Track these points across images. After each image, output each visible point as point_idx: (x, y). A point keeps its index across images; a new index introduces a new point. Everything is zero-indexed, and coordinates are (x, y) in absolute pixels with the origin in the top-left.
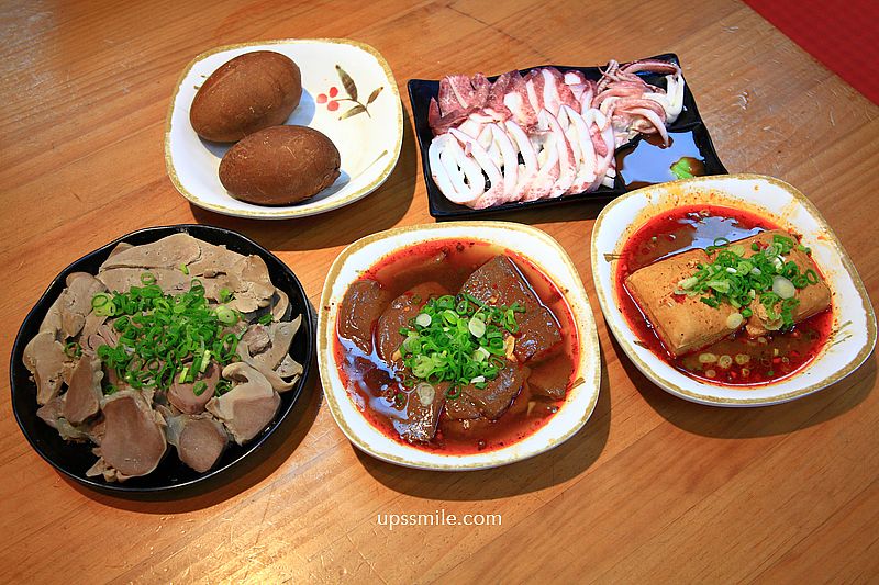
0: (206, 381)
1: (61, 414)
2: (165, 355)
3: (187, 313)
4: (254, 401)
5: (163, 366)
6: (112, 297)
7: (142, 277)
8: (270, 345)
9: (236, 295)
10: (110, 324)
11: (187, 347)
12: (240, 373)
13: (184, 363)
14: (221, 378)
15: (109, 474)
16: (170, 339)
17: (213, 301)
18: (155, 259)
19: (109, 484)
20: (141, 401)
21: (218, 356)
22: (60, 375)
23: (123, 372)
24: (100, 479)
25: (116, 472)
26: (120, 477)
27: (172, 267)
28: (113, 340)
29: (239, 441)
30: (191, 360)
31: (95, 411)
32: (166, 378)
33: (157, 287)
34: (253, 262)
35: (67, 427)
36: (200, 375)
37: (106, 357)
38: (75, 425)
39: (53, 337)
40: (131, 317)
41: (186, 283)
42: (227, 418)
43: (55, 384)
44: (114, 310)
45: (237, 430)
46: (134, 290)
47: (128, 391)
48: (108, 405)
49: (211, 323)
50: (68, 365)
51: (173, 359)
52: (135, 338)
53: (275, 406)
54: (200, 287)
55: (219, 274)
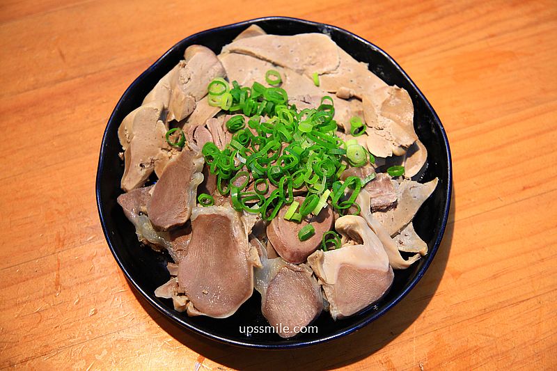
0: (314, 226)
1: (144, 209)
2: (278, 179)
3: (312, 135)
4: (365, 271)
5: (273, 192)
6: (230, 86)
7: (268, 74)
8: (394, 205)
9: (367, 130)
10: (222, 119)
11: (303, 178)
12: (357, 230)
13: (295, 195)
14: (333, 228)
15: (179, 301)
16: (288, 161)
17: (341, 129)
18: (286, 56)
19: (177, 314)
20: (238, 227)
21: (336, 200)
22: (152, 163)
23: (226, 182)
24: (168, 303)
25: (188, 301)
26: (191, 311)
27: (301, 72)
28: (221, 140)
29: (335, 313)
30: (304, 194)
31: (184, 220)
32: (272, 207)
33: (283, 91)
34: (398, 96)
35: (148, 227)
36: (309, 216)
37: (210, 158)
38: (157, 229)
39: (158, 114)
40: (247, 120)
41: (315, 97)
42: (329, 281)
43: (144, 171)
44: (230, 103)
45: (336, 300)
46: (257, 87)
47: (226, 209)
48: (199, 218)
49: (336, 155)
50: (164, 152)
51: (285, 187)
52: (246, 146)
53: (385, 284)
54: (330, 107)
55: (354, 97)
